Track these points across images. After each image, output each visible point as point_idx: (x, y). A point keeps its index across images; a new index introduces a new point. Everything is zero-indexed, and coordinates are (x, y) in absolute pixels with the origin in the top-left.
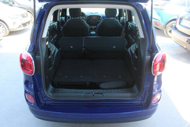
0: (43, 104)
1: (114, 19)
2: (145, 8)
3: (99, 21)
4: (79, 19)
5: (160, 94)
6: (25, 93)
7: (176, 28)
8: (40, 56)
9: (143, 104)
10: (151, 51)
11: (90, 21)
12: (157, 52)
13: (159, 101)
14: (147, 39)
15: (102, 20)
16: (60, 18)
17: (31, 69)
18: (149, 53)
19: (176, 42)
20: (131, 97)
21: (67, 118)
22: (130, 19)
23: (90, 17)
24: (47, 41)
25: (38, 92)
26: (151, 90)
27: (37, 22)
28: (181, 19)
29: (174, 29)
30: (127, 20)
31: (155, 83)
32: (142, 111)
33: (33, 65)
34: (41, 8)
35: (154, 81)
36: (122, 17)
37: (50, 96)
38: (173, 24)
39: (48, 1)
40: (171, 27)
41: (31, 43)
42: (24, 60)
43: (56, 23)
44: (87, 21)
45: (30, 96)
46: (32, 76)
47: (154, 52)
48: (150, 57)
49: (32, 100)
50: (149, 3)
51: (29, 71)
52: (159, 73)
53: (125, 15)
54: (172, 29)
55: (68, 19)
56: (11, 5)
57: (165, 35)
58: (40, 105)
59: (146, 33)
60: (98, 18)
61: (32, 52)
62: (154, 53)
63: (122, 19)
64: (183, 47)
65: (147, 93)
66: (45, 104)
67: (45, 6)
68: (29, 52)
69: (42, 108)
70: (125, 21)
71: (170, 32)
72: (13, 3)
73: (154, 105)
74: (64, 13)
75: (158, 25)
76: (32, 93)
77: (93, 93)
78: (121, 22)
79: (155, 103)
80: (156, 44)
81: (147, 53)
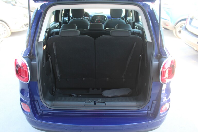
0: (40, 114)
1: (120, 20)
2: (152, 8)
3: (104, 21)
4: (82, 19)
5: (169, 103)
6: (21, 102)
7: (186, 29)
8: (36, 62)
9: (150, 114)
10: (159, 57)
11: (94, 21)
12: (166, 57)
13: (167, 110)
14: (155, 42)
15: (107, 20)
16: (62, 19)
17: (26, 76)
18: (157, 58)
19: (186, 44)
20: (137, 106)
21: (67, 129)
22: (137, 20)
23: (95, 17)
24: (44, 46)
25: (35, 101)
26: (159, 99)
27: (34, 24)
28: (191, 19)
29: (184, 29)
30: (134, 21)
31: (163, 92)
32: (148, 122)
33: (28, 71)
34: (38, 8)
35: (162, 90)
36: (128, 17)
37: (48, 105)
38: (183, 24)
39: (45, 1)
40: (180, 27)
41: (27, 47)
42: (19, 66)
43: (58, 23)
44: (91, 21)
45: (26, 105)
46: (28, 83)
47: (162, 57)
48: (158, 62)
49: (28, 109)
50: (157, 2)
51: (24, 78)
52: (167, 81)
53: (131, 15)
54: (182, 29)
55: (71, 19)
56: (13, 5)
57: (174, 35)
58: (37, 115)
59: (154, 35)
60: (103, 18)
61: (28, 57)
62: (163, 59)
63: (128, 20)
64: (193, 49)
65: (154, 103)
66: (42, 114)
67: (42, 6)
68: (24, 58)
69: (39, 118)
70: (131, 22)
71: (180, 32)
72: (16, 3)
73: (162, 115)
74: (67, 13)
75: (167, 25)
76: (29, 102)
77: (95, 102)
78: (127, 22)
79: (163, 114)
80: (165, 49)
81: (155, 58)
